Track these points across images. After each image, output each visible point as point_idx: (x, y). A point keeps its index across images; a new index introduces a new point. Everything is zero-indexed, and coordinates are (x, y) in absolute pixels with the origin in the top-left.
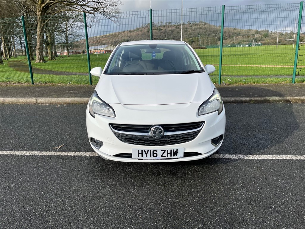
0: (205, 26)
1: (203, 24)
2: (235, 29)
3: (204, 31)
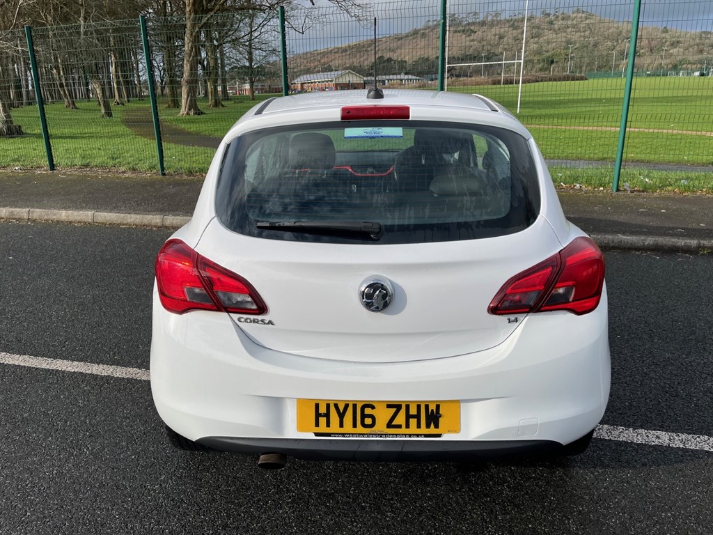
1: (581, 17)
2: (665, 31)
3: (582, 34)
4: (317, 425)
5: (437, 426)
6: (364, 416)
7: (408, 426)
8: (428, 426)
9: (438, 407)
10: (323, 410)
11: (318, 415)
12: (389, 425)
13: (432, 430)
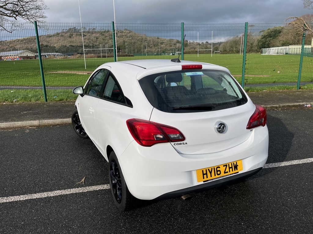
0: (130, 34)
1: (127, 32)
4: (204, 178)
5: (237, 170)
6: (217, 171)
7: (230, 172)
8: (235, 170)
9: (236, 163)
10: (205, 172)
11: (204, 174)
12: (225, 173)
13: (236, 171)
